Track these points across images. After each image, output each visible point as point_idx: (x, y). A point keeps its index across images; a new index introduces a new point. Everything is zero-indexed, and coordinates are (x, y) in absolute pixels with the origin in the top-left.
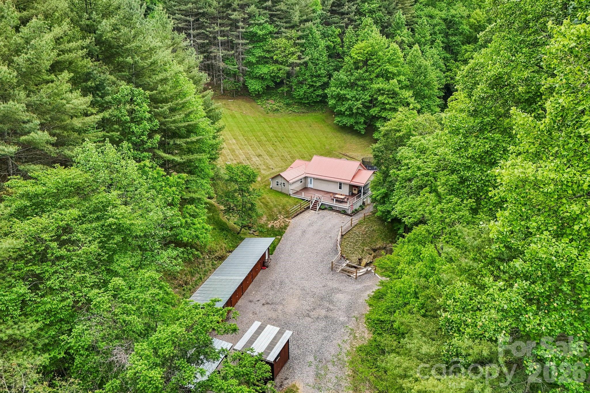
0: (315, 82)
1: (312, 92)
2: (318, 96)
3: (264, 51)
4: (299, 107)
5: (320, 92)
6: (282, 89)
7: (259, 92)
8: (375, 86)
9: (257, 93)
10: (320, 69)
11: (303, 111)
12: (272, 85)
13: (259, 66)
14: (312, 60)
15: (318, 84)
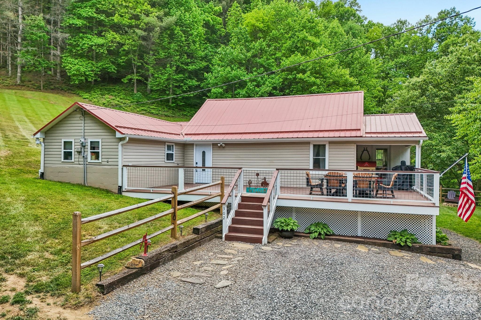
0: (187, 64)
1: (182, 81)
2: (191, 89)
3: (98, 11)
4: (160, 109)
5: (194, 82)
6: (129, 77)
7: (86, 80)
8: (286, 62)
9: (83, 78)
10: (194, 42)
11: (166, 114)
12: (113, 69)
13: (90, 36)
14: (182, 26)
15: (191, 67)
